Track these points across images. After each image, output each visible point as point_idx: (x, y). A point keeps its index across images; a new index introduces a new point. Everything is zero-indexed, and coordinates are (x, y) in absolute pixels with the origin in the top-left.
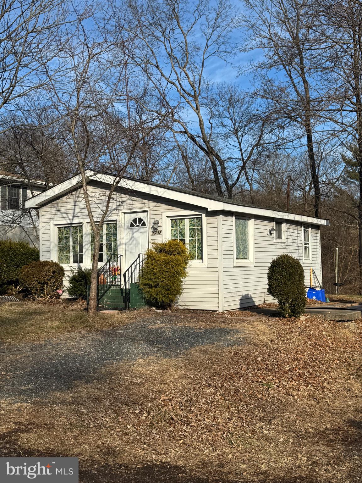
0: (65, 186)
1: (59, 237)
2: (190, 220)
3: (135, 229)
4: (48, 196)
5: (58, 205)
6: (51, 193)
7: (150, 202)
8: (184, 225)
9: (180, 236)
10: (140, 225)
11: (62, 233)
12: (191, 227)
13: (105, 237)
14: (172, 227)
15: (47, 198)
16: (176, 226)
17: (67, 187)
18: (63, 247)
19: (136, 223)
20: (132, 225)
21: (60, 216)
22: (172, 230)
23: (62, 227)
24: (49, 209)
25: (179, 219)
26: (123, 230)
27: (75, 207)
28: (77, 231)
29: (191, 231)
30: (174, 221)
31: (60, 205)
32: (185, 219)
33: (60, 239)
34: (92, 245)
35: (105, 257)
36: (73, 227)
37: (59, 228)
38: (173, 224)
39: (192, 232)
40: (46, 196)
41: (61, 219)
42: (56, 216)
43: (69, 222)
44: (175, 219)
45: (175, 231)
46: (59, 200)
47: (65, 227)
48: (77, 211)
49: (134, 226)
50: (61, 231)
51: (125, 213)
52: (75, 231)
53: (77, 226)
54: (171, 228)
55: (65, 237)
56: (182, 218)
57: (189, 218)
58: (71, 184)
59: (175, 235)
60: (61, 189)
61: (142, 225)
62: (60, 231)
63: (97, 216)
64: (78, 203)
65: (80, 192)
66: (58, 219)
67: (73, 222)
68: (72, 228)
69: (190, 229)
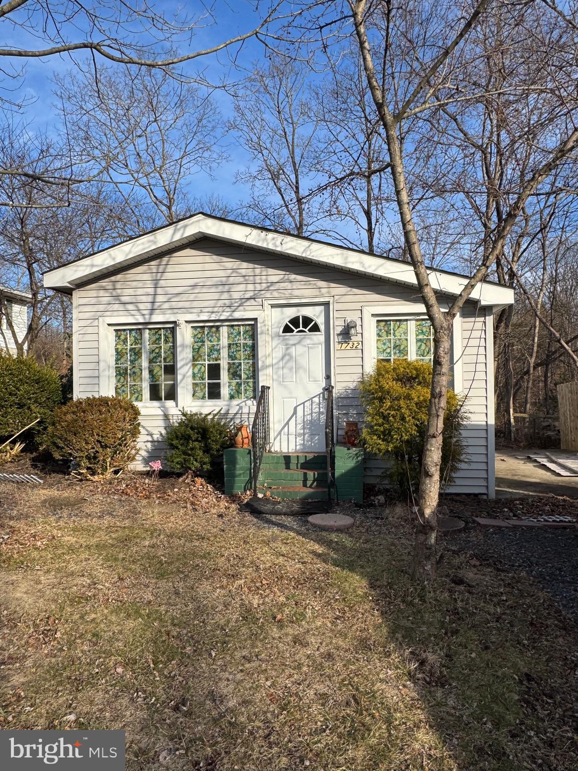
0: (141, 247)
1: (117, 350)
2: (419, 323)
3: (294, 337)
4: (97, 266)
5: (114, 285)
6: (104, 261)
7: (333, 285)
8: (406, 333)
9: (395, 354)
10: (306, 330)
11: (125, 341)
12: (421, 337)
13: (224, 353)
14: (379, 335)
15: (95, 269)
16: (388, 333)
17: (144, 249)
18: (126, 369)
19: (297, 326)
20: (287, 329)
21: (121, 307)
22: (378, 340)
23: (124, 330)
24: (93, 293)
25: (393, 320)
26: (269, 339)
27: (155, 291)
28: (160, 339)
29: (419, 344)
30: (383, 323)
31: (118, 285)
32: (407, 320)
33: (119, 354)
34: (194, 366)
35: (225, 391)
36: (150, 329)
37: (116, 331)
38: (380, 330)
39: (423, 347)
40: (93, 266)
41: (121, 313)
42: (110, 307)
43: (141, 320)
44: (386, 321)
45: (384, 344)
46: (119, 277)
47: (131, 330)
48: (160, 298)
49: (292, 331)
50: (122, 337)
51: (273, 306)
52: (154, 338)
53: (160, 329)
54: (376, 338)
55: (131, 350)
56: (401, 319)
57: (417, 320)
58: (155, 243)
59: (384, 350)
60: (130, 252)
61: (310, 330)
62: (118, 337)
63: (210, 310)
64: (162, 283)
65: (168, 261)
66: (115, 313)
67: (153, 321)
68: (147, 331)
69: (418, 341)
